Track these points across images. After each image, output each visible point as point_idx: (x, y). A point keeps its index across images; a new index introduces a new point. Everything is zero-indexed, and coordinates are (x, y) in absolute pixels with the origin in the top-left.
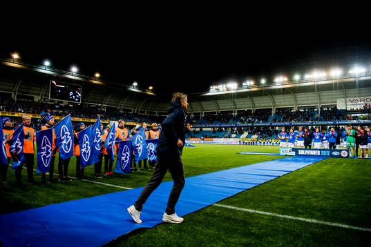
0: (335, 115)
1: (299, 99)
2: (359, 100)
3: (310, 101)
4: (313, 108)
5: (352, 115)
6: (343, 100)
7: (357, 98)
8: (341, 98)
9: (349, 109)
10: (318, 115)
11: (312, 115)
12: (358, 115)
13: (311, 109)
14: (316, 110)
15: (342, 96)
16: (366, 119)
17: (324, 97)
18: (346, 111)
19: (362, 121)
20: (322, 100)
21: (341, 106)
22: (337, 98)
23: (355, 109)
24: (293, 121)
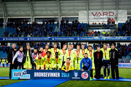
0: (76, 30)
1: (37, 8)
2: (102, 13)
3: (49, 12)
4: (53, 20)
5: (94, 31)
6: (85, 12)
7: (100, 11)
8: (83, 10)
9: (91, 23)
10: (57, 30)
11: (52, 29)
12: (100, 30)
13: (50, 22)
14: (56, 23)
15: (85, 8)
16: (108, 35)
17: (65, 8)
18: (88, 26)
19: (104, 38)
20: (63, 12)
21: (83, 19)
22: (78, 10)
23: (97, 23)
24: (29, 36)
